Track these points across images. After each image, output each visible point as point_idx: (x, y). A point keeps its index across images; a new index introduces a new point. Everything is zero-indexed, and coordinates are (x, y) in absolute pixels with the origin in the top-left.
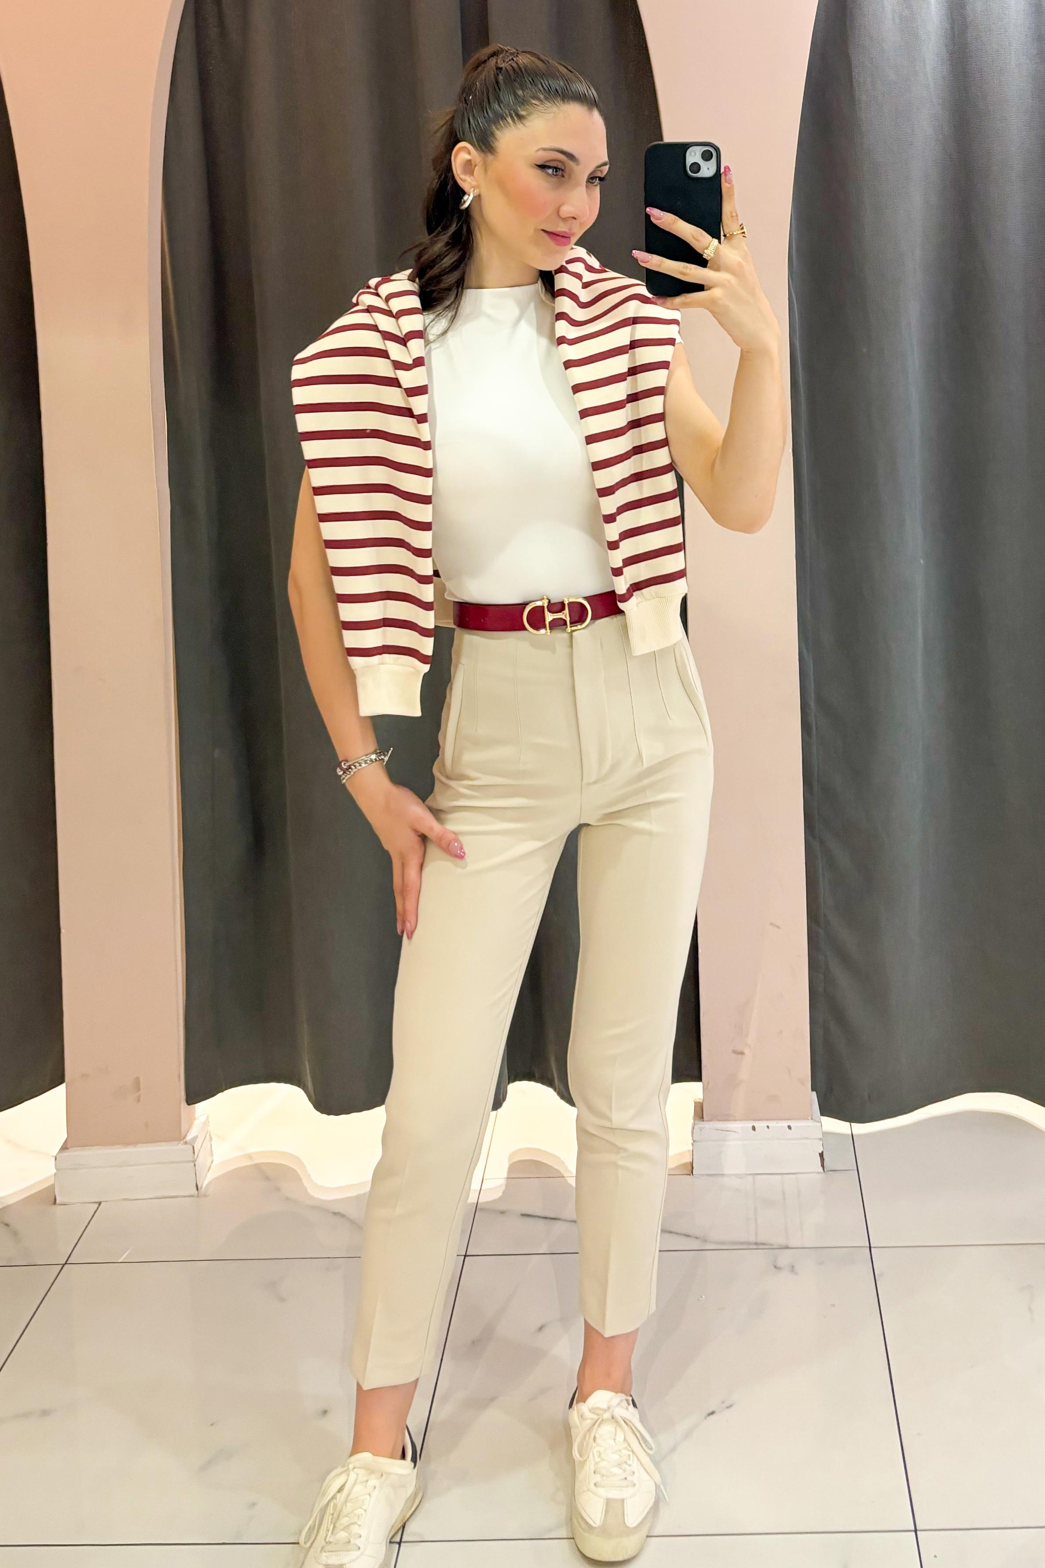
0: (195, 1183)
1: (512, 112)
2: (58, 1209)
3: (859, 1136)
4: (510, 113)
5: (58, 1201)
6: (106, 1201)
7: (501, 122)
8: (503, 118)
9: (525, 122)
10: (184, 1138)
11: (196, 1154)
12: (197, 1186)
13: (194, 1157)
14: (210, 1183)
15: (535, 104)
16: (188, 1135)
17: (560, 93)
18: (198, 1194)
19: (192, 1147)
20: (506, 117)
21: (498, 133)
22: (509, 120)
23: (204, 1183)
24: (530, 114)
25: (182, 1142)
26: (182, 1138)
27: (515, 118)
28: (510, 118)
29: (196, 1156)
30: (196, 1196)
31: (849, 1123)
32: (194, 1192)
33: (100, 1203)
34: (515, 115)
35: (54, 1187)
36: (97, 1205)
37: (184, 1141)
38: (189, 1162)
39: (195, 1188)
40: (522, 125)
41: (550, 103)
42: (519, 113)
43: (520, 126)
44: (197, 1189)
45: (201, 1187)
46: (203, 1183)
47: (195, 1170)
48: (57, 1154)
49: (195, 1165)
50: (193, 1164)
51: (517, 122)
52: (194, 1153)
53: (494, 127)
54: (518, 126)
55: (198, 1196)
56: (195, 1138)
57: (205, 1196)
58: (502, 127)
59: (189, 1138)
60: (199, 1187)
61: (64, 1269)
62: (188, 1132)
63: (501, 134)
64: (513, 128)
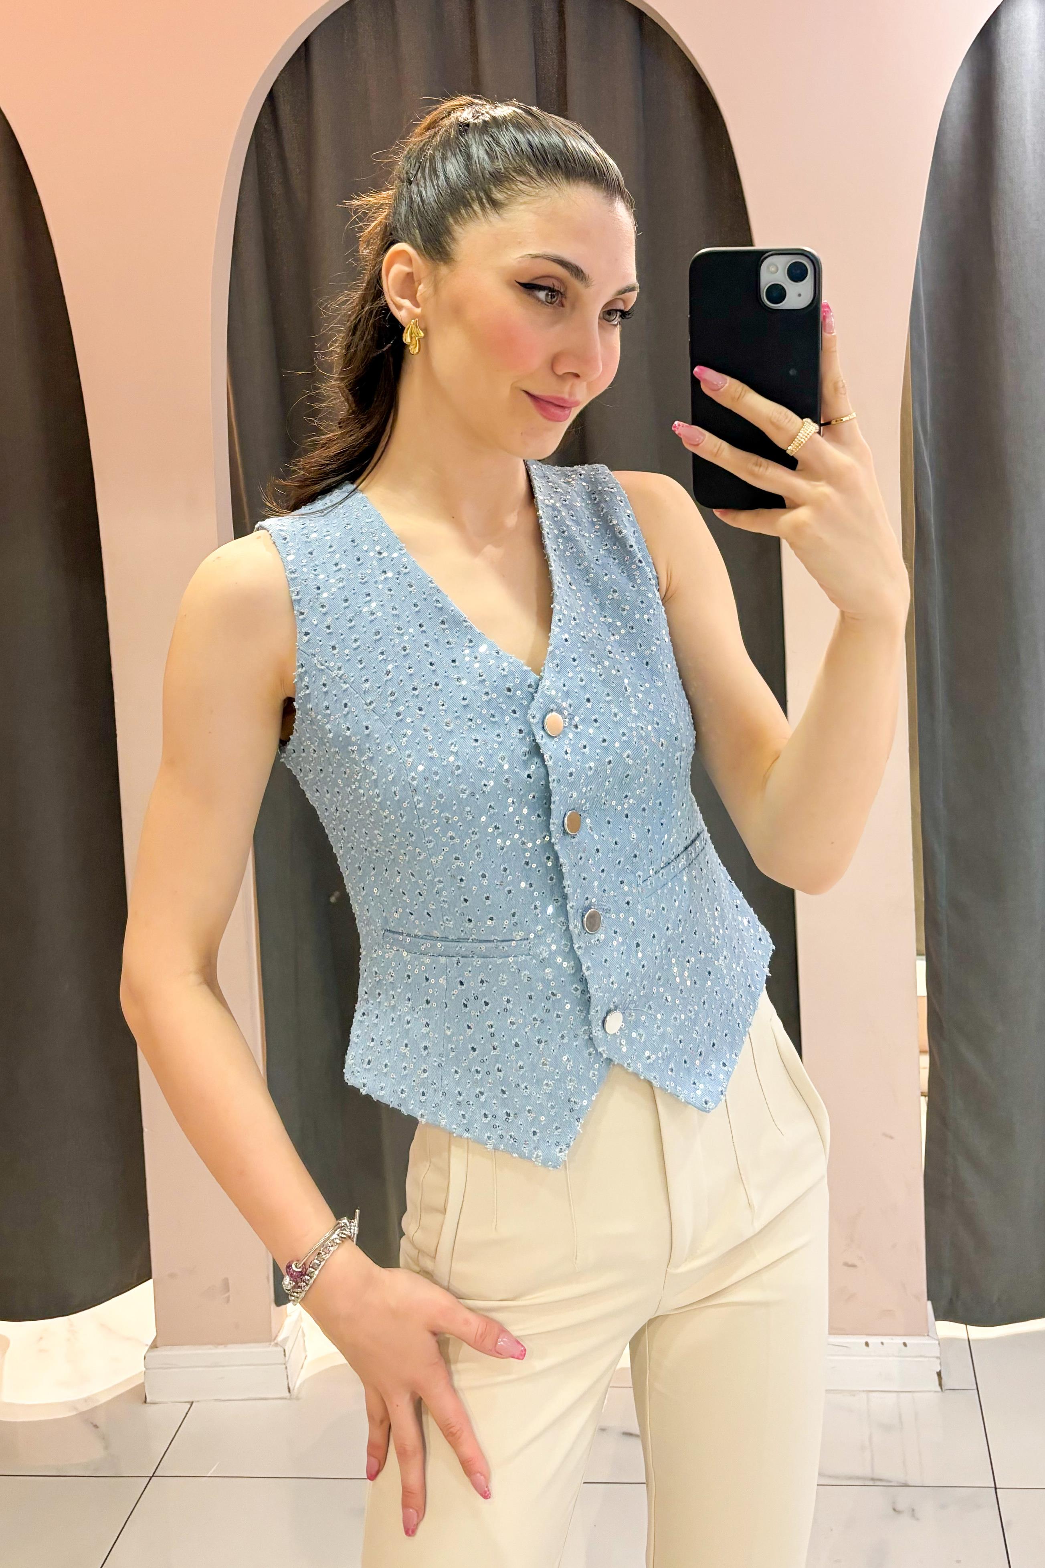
0: (287, 1386)
1: (482, 194)
2: (150, 1409)
3: (977, 1341)
4: (477, 194)
5: (148, 1400)
6: (198, 1401)
7: (463, 212)
8: (467, 205)
9: (501, 211)
10: (275, 1339)
11: (287, 1355)
12: (289, 1388)
13: (285, 1359)
14: (301, 1385)
15: (521, 182)
16: (279, 1334)
17: (561, 163)
18: (291, 1396)
19: (283, 1350)
20: (470, 201)
21: (458, 231)
22: (476, 207)
23: (297, 1383)
24: (510, 198)
25: (273, 1343)
26: (273, 1338)
27: (488, 206)
28: (478, 204)
29: (287, 1358)
30: (288, 1397)
31: (965, 1325)
32: (287, 1394)
33: (192, 1403)
34: (487, 199)
35: (144, 1387)
36: (189, 1406)
37: (275, 1342)
38: (281, 1364)
39: (287, 1390)
40: (496, 216)
41: (545, 180)
42: (493, 196)
43: (493, 216)
44: (289, 1391)
45: (293, 1389)
46: (295, 1383)
47: (287, 1372)
48: (147, 1352)
49: (286, 1368)
50: (284, 1366)
51: (489, 211)
52: (285, 1355)
53: (451, 220)
54: (491, 219)
55: (290, 1399)
56: (286, 1340)
57: (297, 1399)
58: (463, 218)
59: (280, 1338)
60: (291, 1389)
61: (151, 1481)
62: (279, 1332)
63: (460, 230)
64: (483, 219)
